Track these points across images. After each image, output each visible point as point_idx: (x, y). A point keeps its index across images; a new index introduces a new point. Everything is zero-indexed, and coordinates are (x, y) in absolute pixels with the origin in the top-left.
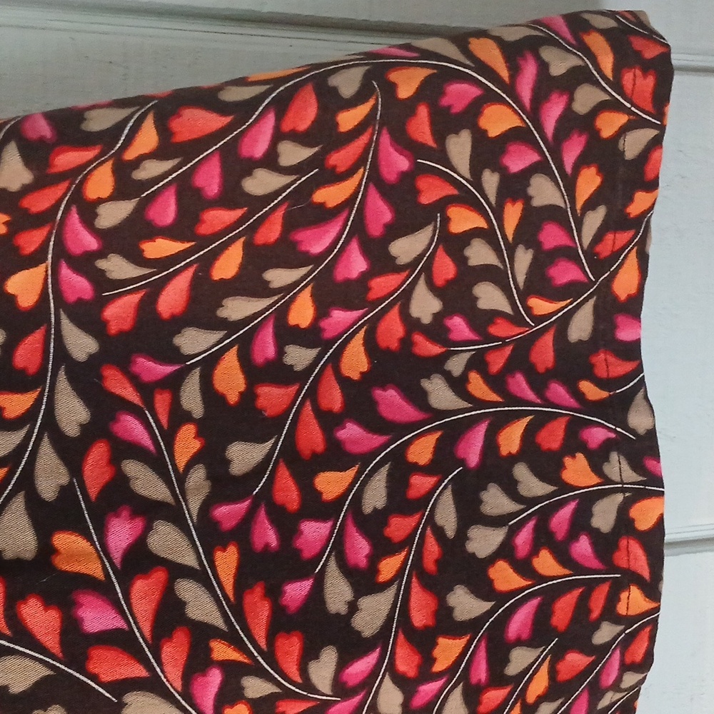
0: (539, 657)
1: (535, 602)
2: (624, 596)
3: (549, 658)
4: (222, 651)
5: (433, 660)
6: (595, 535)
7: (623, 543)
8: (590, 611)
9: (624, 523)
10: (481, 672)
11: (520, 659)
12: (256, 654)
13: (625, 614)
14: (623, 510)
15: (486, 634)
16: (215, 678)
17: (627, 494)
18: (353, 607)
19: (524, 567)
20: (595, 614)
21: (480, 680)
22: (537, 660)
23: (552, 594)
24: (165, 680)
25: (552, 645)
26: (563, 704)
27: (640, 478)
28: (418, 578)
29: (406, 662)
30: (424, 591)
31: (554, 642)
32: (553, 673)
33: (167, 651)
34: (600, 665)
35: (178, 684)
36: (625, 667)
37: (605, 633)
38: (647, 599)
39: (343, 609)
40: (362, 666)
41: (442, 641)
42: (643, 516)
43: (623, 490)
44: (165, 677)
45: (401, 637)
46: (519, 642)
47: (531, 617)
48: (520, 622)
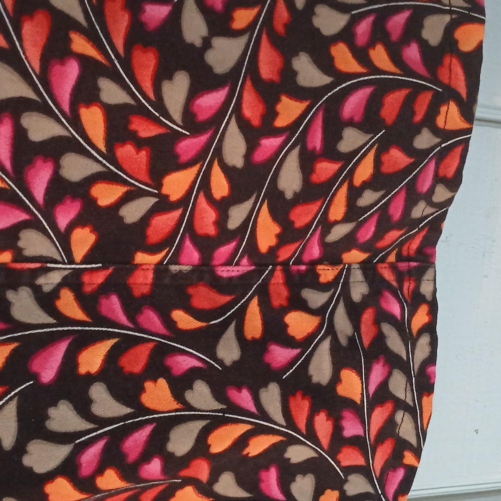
0: (367, 142)
1: (368, 90)
2: (443, 109)
3: (375, 147)
4: (80, 44)
5: (276, 114)
6: (424, 45)
7: (447, 61)
8: (413, 113)
9: (449, 42)
10: (316, 140)
11: (351, 139)
12: (113, 57)
13: (442, 127)
14: (449, 30)
15: (323, 106)
16: (72, 71)
17: (454, 16)
18: (207, 44)
19: (361, 55)
20: (418, 118)
21: (315, 148)
22: (365, 145)
23: (383, 88)
24: (23, 57)
25: (379, 135)
26: (383, 197)
27: (466, 5)
28: (267, 34)
29: (252, 109)
30: (272, 47)
31: (381, 133)
32: (378, 162)
33: (28, 28)
34: (418, 169)
35: (37, 65)
36: (438, 179)
37: (424, 140)
38: (462, 119)
39: (198, 43)
40: (211, 101)
41: (285, 100)
42: (466, 39)
43: (450, 12)
44: (24, 53)
45: (249, 83)
46: (351, 123)
47: (364, 102)
48: (353, 105)
